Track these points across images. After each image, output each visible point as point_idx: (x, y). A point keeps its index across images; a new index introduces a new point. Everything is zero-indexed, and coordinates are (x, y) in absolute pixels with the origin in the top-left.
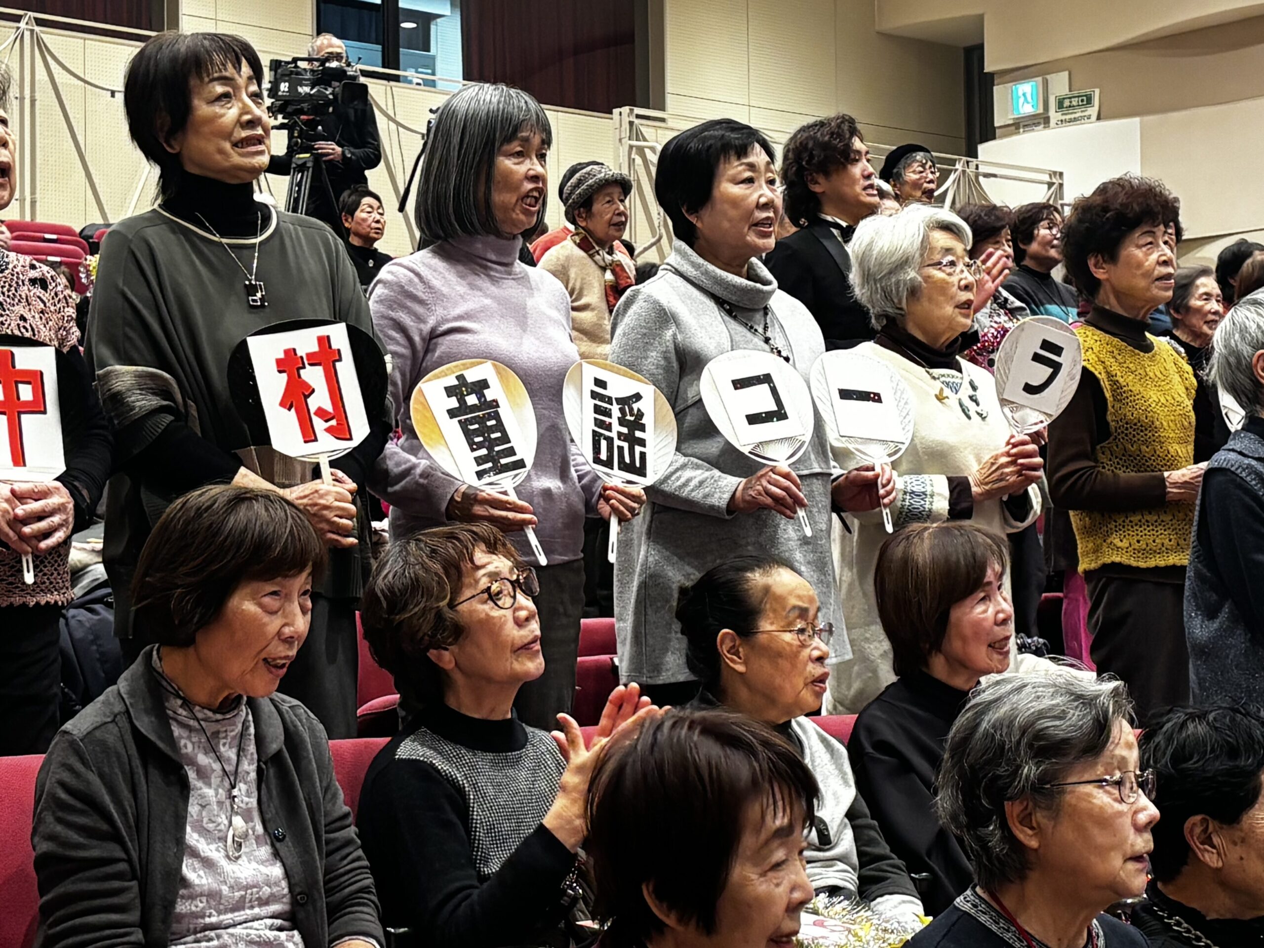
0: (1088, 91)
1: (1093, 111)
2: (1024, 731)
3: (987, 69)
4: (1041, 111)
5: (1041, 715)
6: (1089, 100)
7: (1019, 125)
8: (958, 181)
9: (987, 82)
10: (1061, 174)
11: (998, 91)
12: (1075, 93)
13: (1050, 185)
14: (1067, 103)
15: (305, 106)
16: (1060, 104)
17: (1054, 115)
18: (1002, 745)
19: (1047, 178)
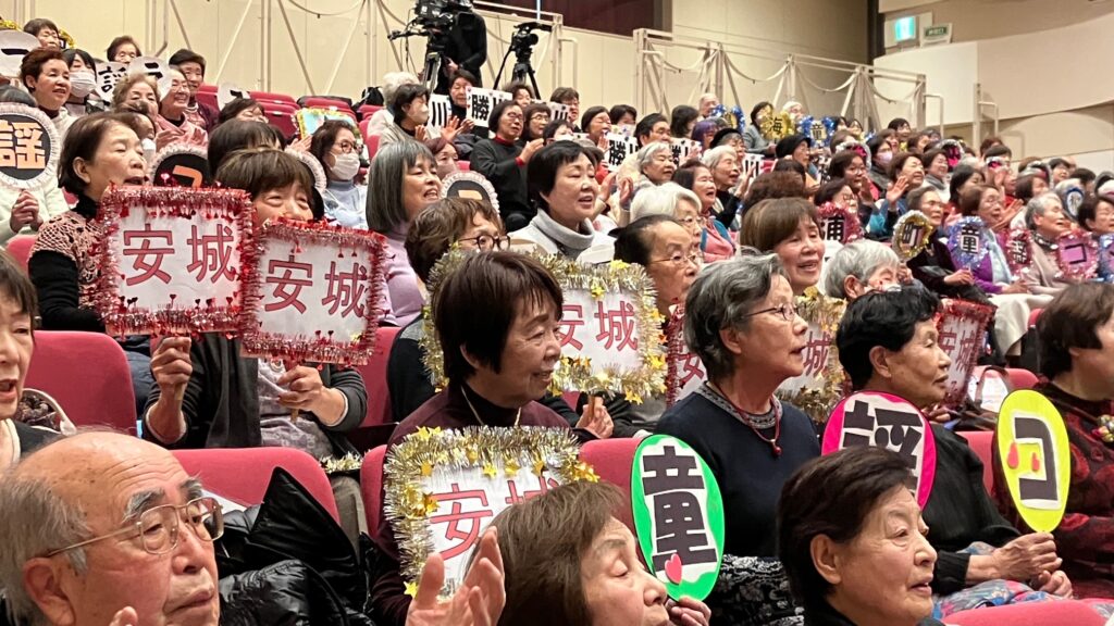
0: (944, 25)
1: (947, 37)
2: (724, 288)
3: (881, 10)
4: (914, 37)
5: (732, 278)
6: (945, 30)
7: (902, 46)
8: (857, 80)
9: (881, 18)
10: (924, 77)
11: (887, 24)
12: (937, 26)
13: (918, 83)
14: (931, 32)
15: (436, 23)
16: (927, 34)
17: (923, 40)
18: (714, 300)
19: (915, 78)
